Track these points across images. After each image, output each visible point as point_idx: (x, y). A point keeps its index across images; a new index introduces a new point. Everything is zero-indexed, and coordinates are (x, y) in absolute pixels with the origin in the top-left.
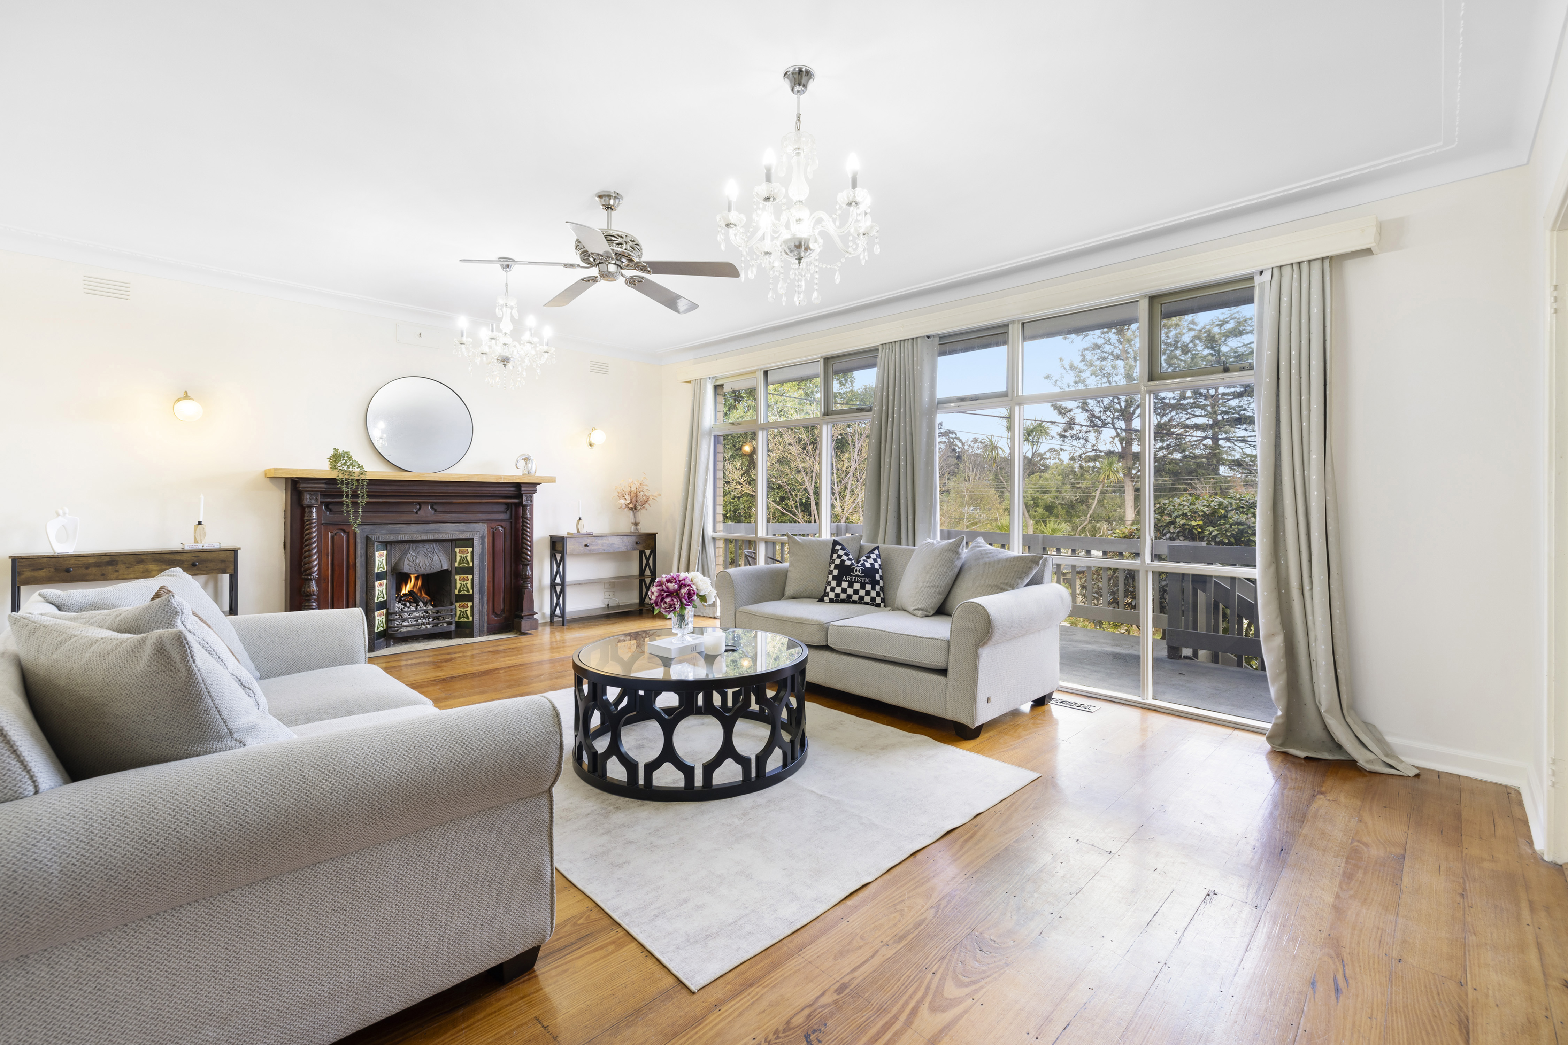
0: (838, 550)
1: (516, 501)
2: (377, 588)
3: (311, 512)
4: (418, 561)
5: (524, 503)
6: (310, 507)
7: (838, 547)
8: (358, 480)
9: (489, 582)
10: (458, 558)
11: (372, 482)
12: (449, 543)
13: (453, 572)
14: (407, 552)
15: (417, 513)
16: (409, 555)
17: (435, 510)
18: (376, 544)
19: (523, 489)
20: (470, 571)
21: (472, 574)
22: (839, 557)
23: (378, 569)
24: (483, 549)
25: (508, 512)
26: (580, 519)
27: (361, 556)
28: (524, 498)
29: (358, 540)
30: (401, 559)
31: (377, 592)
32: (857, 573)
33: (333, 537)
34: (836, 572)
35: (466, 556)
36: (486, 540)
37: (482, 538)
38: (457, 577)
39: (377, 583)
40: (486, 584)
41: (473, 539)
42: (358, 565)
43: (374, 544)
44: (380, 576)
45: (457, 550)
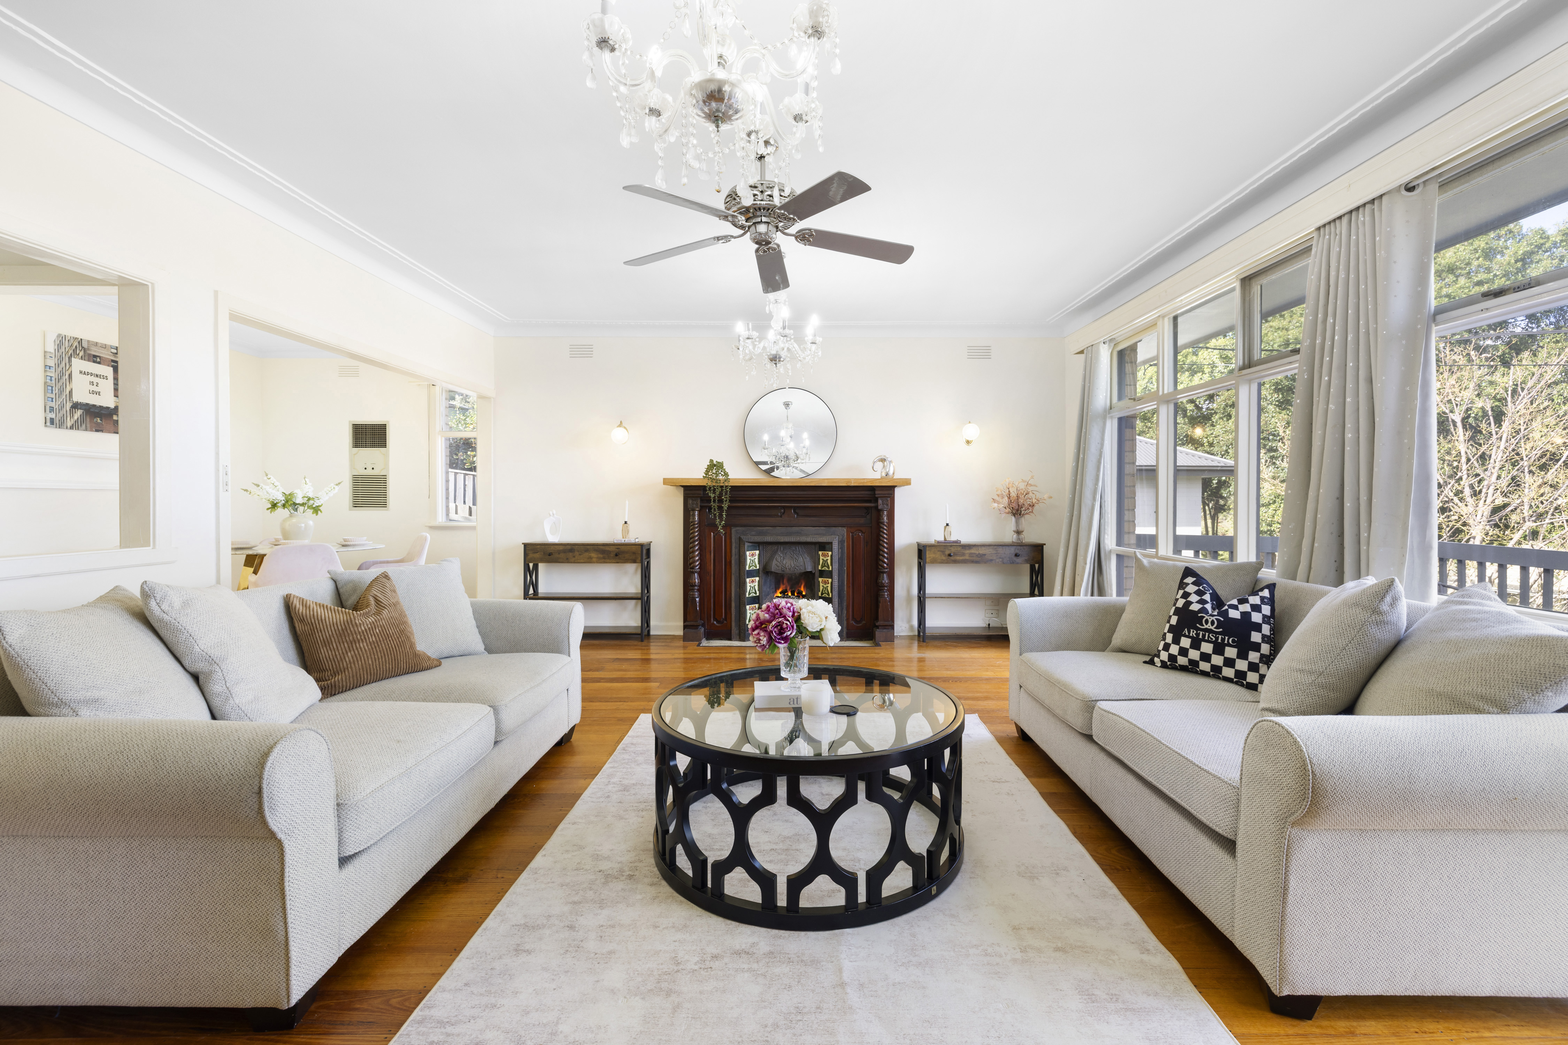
0: (1187, 584)
1: (872, 505)
2: (748, 585)
3: (694, 515)
4: (784, 562)
5: (880, 507)
6: (694, 510)
7: (1189, 580)
8: (722, 487)
9: (848, 587)
10: (821, 561)
11: (735, 488)
12: (813, 546)
13: (817, 574)
14: (775, 552)
15: (781, 516)
16: (777, 556)
17: (798, 515)
18: (747, 544)
19: (877, 492)
20: (829, 574)
21: (831, 577)
22: (1186, 595)
23: (750, 567)
24: (842, 553)
25: (868, 517)
26: (947, 525)
27: (735, 555)
28: (880, 501)
29: (733, 540)
30: (771, 558)
31: (748, 588)
32: (1209, 626)
33: (714, 536)
34: (1174, 620)
35: (827, 560)
36: (846, 544)
37: (841, 542)
38: (820, 580)
39: (748, 580)
40: (846, 589)
41: (831, 543)
42: (733, 562)
43: (744, 544)
44: (751, 574)
45: (820, 553)
